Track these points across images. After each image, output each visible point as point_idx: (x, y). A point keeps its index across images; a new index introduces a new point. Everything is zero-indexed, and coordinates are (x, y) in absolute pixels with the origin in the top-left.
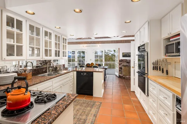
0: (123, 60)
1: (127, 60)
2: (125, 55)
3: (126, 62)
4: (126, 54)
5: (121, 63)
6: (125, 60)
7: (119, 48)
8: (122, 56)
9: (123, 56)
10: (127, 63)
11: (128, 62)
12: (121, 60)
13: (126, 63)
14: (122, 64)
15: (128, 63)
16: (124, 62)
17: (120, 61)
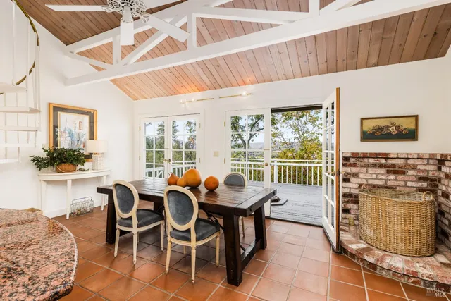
0: (365, 156)
1: (386, 157)
2: (380, 129)
3: (381, 166)
4: (382, 123)
5: (354, 170)
6: (376, 156)
7: (338, 90)
8: (357, 134)
9: (366, 137)
10: (388, 172)
11: (394, 166)
12: (355, 155)
13: (383, 171)
14: (356, 175)
15: (395, 172)
16: (368, 166)
17: (346, 159)
